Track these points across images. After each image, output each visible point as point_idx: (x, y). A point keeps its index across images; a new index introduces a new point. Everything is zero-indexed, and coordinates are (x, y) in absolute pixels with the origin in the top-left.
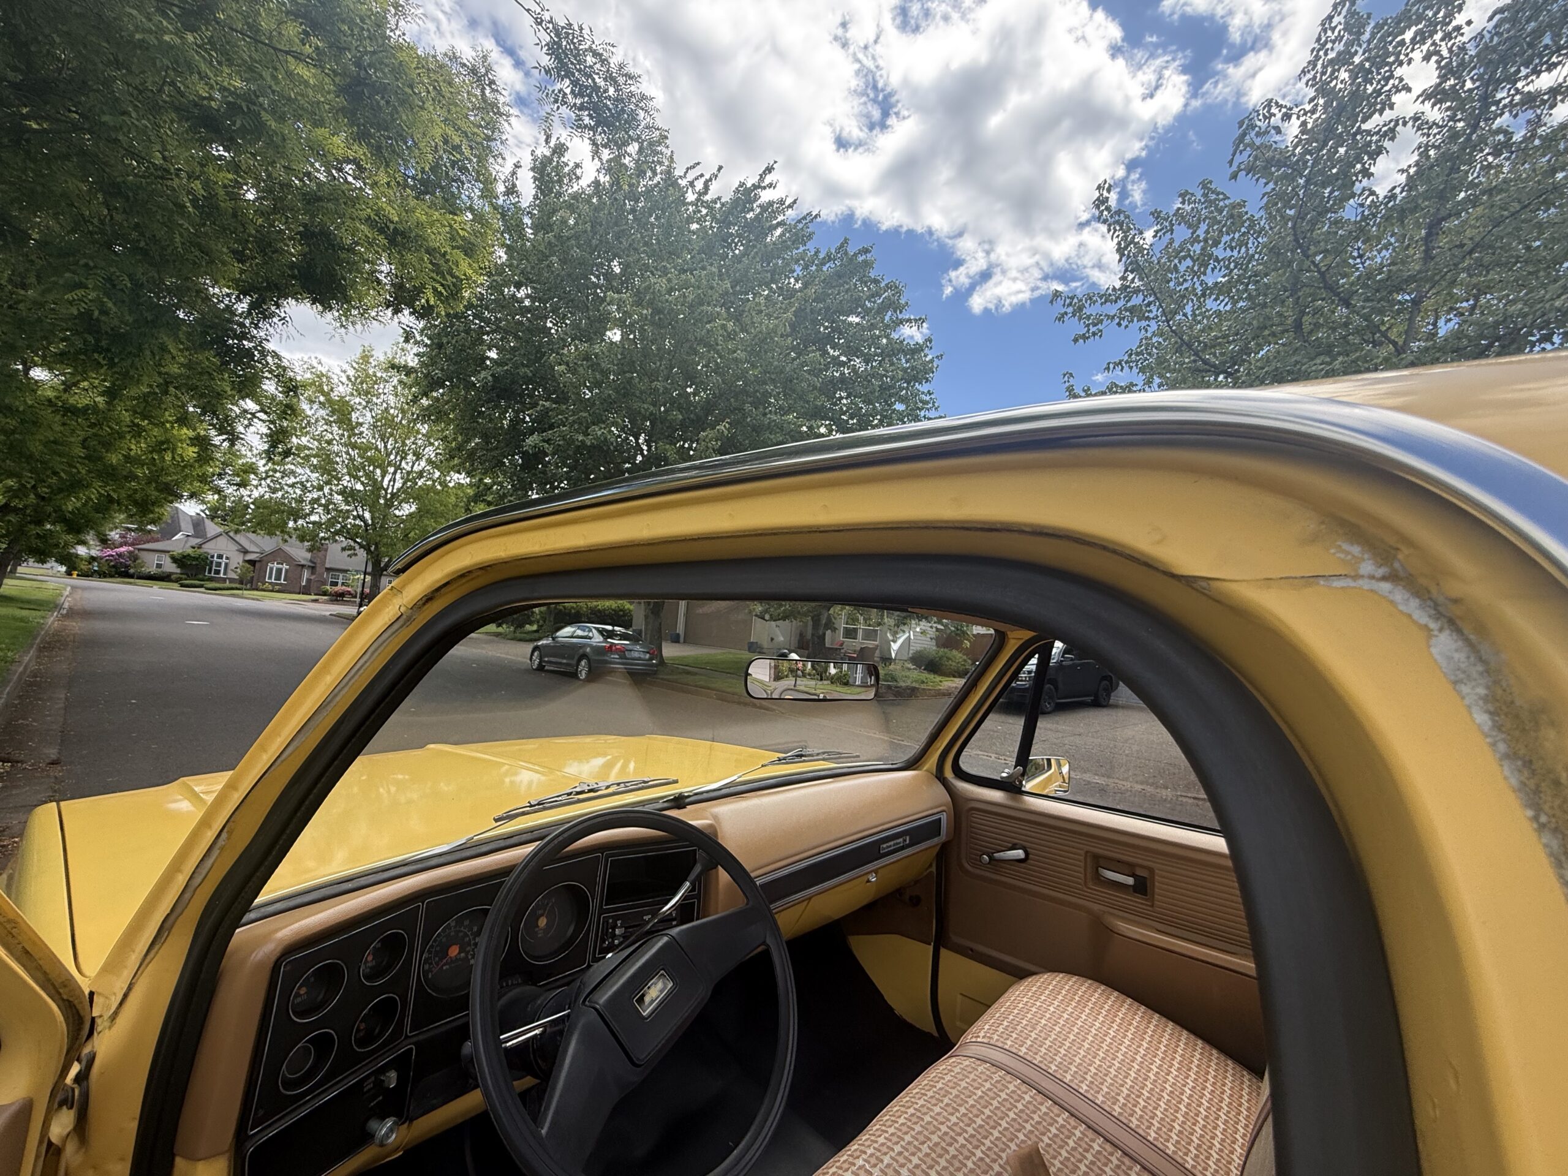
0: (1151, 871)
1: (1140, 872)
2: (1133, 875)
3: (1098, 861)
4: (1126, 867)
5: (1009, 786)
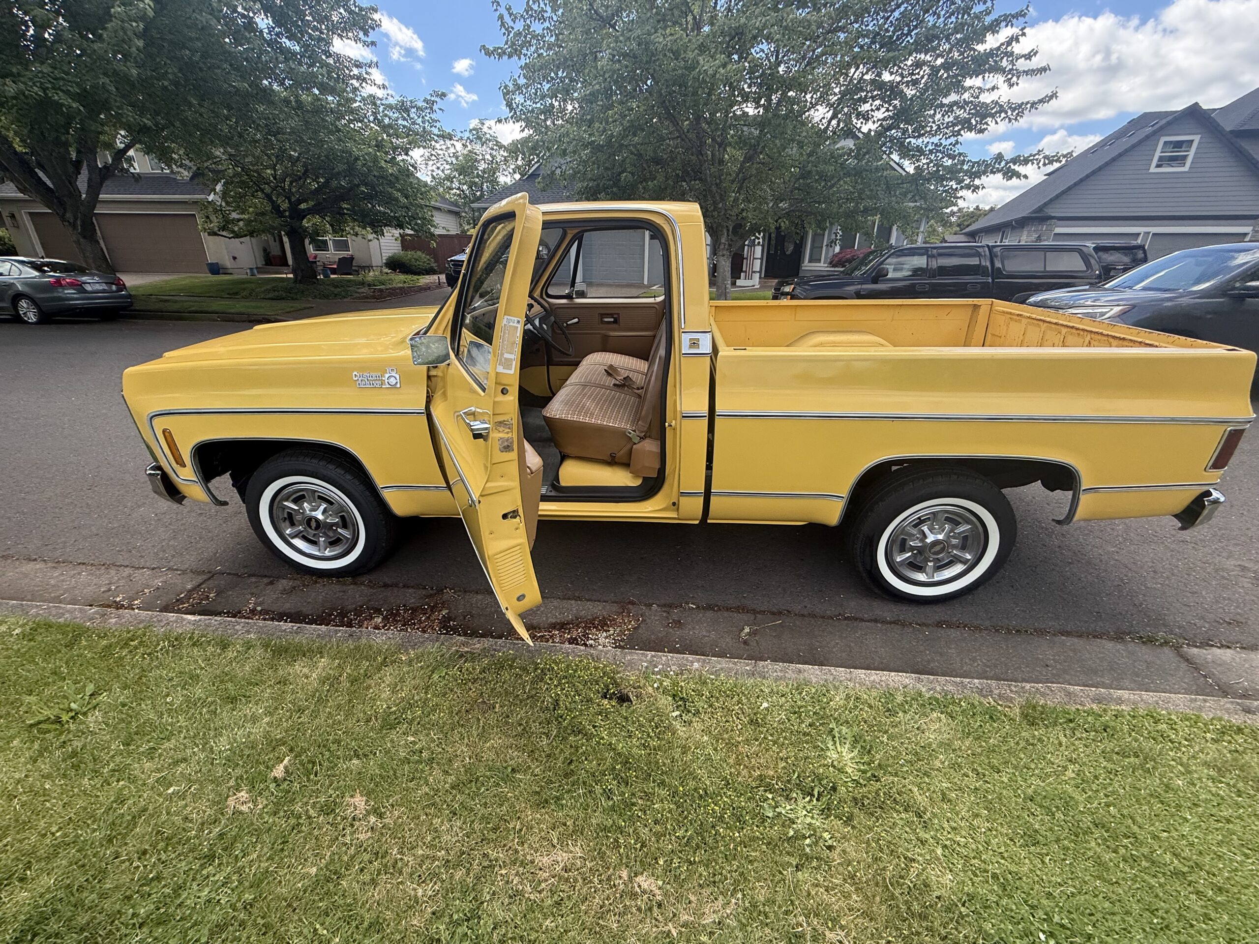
0: (618, 314)
1: (615, 316)
2: (613, 318)
3: (603, 315)
4: (611, 315)
5: (569, 297)
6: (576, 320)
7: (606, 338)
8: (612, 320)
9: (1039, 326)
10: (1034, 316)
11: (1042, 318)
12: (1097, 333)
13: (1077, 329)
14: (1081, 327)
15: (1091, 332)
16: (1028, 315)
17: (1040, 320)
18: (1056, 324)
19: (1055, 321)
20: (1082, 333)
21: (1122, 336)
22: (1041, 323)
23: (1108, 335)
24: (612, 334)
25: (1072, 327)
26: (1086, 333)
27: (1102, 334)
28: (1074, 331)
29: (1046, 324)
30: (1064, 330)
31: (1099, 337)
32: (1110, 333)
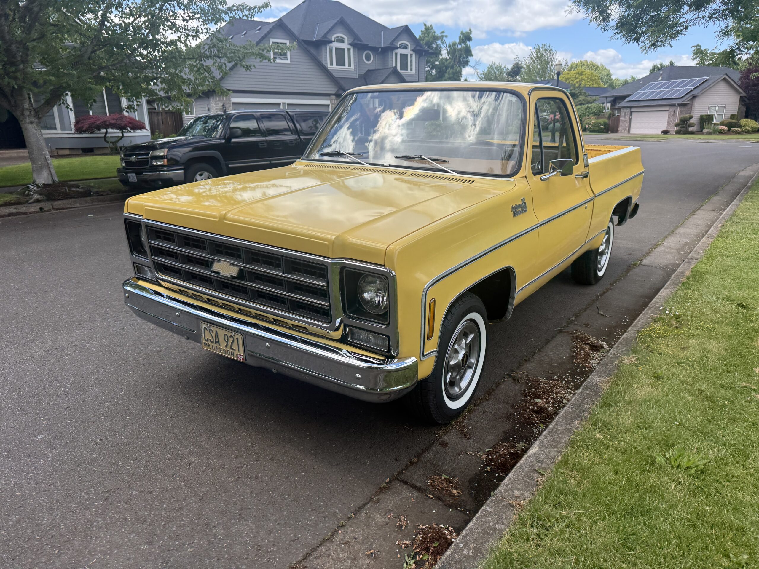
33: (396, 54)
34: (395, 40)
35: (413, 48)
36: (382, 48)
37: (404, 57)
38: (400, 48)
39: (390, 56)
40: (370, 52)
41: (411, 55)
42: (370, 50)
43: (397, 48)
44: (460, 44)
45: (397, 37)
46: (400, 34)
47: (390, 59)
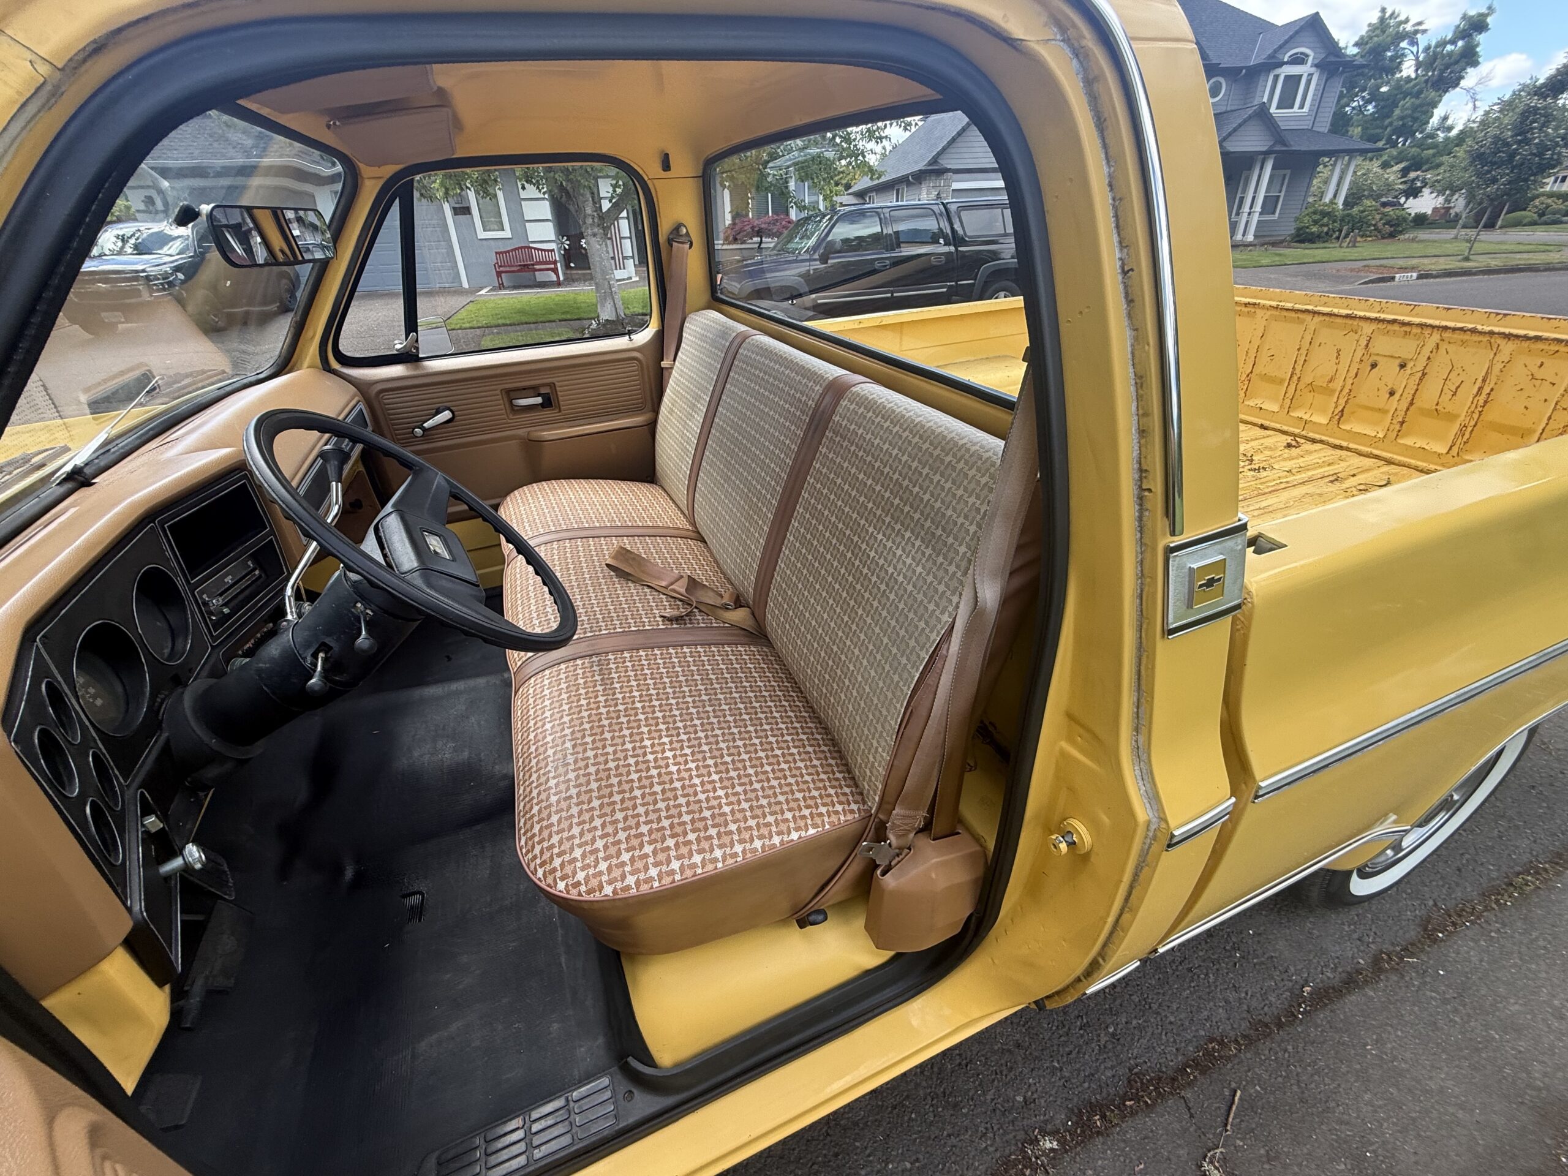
1: (543, 391)
2: (539, 395)
3: (511, 394)
4: (534, 391)
5: (408, 357)
6: (446, 415)
7: (532, 447)
8: (539, 400)
9: (1300, 321)
10: (1289, 305)
11: (1310, 307)
12: (1461, 329)
13: (1403, 324)
14: (1417, 320)
15: (1446, 328)
16: (1274, 304)
17: (1307, 311)
18: (1347, 316)
19: (1344, 312)
20: (1416, 330)
21: (1532, 334)
22: (1308, 317)
23: (1491, 333)
24: (548, 434)
25: (1394, 321)
26: (1429, 331)
27: (1474, 331)
28: (1396, 327)
29: (1317, 319)
30: (1368, 328)
31: (1467, 337)
32: (1496, 329)
33: (1277, 77)
34: (1281, 47)
35: (1316, 62)
36: (1248, 68)
37: (1293, 81)
38: (1286, 63)
39: (1261, 83)
40: (1222, 80)
41: (1311, 75)
42: (1223, 76)
43: (1281, 64)
44: (1453, 42)
45: (1286, 42)
46: (1297, 32)
47: (1260, 88)
